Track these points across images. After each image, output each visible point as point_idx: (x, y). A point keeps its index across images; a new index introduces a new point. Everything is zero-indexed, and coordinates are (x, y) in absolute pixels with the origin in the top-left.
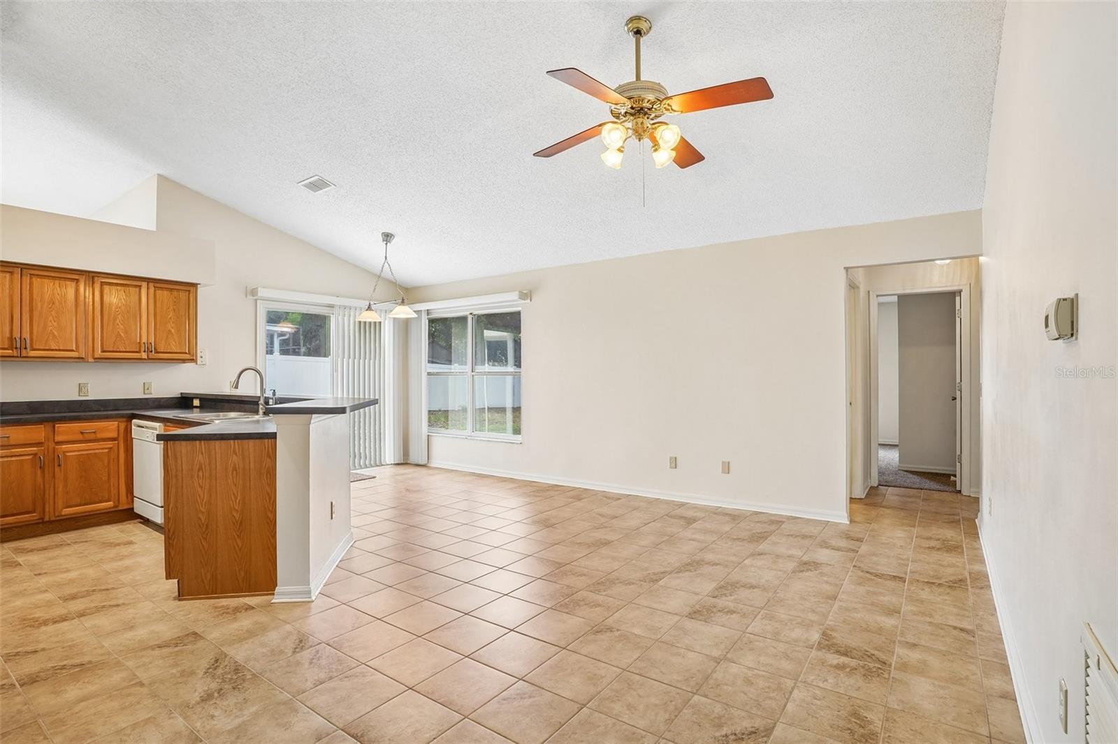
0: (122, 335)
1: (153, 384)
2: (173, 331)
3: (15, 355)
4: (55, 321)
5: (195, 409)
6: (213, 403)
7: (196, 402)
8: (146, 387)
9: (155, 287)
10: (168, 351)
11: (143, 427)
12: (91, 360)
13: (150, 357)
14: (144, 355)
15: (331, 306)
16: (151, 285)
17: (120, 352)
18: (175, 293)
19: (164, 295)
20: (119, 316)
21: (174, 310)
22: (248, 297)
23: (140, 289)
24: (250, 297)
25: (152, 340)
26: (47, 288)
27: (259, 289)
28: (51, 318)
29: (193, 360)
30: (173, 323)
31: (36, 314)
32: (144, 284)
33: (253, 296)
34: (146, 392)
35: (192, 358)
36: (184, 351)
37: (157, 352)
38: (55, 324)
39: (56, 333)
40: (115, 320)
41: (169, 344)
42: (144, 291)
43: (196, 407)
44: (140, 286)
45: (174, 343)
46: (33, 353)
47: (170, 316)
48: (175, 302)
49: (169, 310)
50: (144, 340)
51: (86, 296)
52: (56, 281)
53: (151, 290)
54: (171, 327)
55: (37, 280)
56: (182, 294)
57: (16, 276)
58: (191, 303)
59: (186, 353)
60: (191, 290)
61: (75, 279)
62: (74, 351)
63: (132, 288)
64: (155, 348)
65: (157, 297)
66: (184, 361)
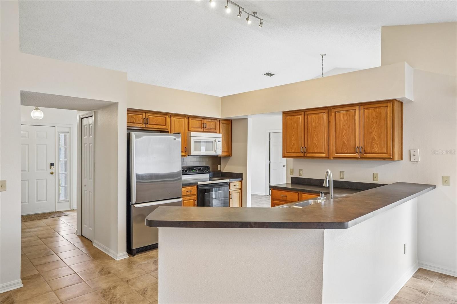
0: (346, 142)
1: (379, 174)
2: (376, 138)
3: (302, 156)
4: (316, 137)
8: (375, 176)
9: (364, 108)
10: (372, 152)
12: (332, 158)
13: (361, 157)
14: (357, 155)
16: (362, 107)
17: (345, 153)
18: (377, 110)
19: (370, 112)
20: (345, 130)
21: (377, 122)
23: (355, 112)
25: (362, 145)
26: (313, 118)
28: (315, 136)
29: (391, 158)
30: (376, 132)
31: (309, 134)
32: (358, 108)
35: (389, 157)
37: (365, 153)
38: (316, 139)
39: (317, 144)
40: (342, 133)
41: (373, 147)
42: (357, 112)
44: (355, 109)
45: (376, 146)
46: (309, 155)
47: (373, 128)
48: (377, 116)
49: (373, 123)
50: (357, 145)
51: (329, 122)
52: (317, 115)
53: (362, 111)
54: (374, 134)
55: (310, 116)
56: (382, 110)
57: (303, 116)
58: (388, 115)
59: (385, 153)
60: (389, 106)
61: (325, 113)
62: (323, 153)
63: (351, 112)
64: (364, 151)
65: (365, 115)
66: (384, 159)
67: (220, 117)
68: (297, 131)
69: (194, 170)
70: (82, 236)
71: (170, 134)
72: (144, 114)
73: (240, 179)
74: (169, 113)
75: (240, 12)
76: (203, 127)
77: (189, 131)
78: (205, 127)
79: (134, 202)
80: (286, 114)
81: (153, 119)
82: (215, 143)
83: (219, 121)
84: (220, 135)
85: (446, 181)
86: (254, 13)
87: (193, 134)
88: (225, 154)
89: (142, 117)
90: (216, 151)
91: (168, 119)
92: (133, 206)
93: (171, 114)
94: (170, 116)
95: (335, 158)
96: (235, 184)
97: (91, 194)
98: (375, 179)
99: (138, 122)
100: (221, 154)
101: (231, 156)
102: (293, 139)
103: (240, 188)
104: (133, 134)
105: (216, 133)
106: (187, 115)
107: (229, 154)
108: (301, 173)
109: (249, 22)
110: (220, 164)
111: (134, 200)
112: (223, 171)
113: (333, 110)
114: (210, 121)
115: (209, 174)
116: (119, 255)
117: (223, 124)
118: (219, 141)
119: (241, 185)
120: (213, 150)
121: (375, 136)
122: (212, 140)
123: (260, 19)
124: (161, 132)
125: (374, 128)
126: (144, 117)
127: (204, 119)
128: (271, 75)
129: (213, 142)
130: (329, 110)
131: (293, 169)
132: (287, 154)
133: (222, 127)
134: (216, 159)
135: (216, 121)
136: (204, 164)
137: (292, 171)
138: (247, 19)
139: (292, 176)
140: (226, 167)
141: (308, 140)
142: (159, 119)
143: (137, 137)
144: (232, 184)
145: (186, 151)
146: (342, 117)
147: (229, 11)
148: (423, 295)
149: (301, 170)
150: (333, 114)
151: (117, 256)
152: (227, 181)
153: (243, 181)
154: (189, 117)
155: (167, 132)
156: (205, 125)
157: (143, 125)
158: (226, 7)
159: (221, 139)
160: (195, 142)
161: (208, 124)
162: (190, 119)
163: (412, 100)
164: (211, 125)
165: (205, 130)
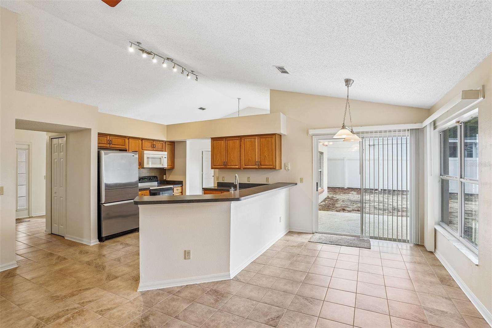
0: (250, 159)
1: (269, 178)
2: (266, 156)
3: (224, 167)
10: (265, 165)
12: (242, 169)
13: (259, 167)
14: (257, 167)
16: (259, 137)
17: (250, 165)
18: (267, 139)
19: (263, 140)
20: (249, 151)
21: (267, 147)
23: (255, 140)
25: (259, 160)
26: (231, 143)
28: (232, 154)
29: (274, 168)
30: (266, 152)
31: (228, 153)
32: (257, 137)
38: (233, 156)
39: (233, 159)
40: (248, 153)
41: (265, 162)
42: (257, 140)
44: (255, 138)
45: (267, 161)
46: (228, 167)
47: (265, 150)
48: (267, 143)
49: (265, 147)
50: (257, 160)
51: (240, 145)
52: (233, 141)
53: (259, 140)
54: (266, 154)
55: (229, 142)
56: (270, 139)
57: (224, 141)
58: (273, 143)
59: (271, 165)
60: (273, 137)
61: (237, 139)
62: (237, 165)
63: (253, 139)
64: (261, 164)
65: (261, 142)
66: (271, 168)
67: (166, 140)
68: (221, 151)
69: (146, 179)
70: (52, 234)
71: (128, 152)
72: (108, 137)
73: (181, 185)
74: (127, 136)
75: (183, 71)
76: (153, 147)
77: (142, 149)
78: (154, 147)
79: (103, 202)
80: (213, 139)
81: (115, 141)
82: (162, 159)
83: (165, 143)
84: (166, 153)
85: (301, 180)
86: (192, 71)
87: (145, 152)
88: (170, 167)
89: (107, 139)
90: (163, 165)
91: (127, 141)
92: (103, 205)
93: (128, 137)
94: (128, 139)
95: (244, 168)
96: (177, 188)
97: (62, 199)
98: (267, 181)
99: (104, 143)
100: (166, 167)
101: (174, 168)
102: (218, 156)
103: (181, 191)
104: (103, 152)
105: (163, 151)
106: (141, 138)
107: (172, 168)
108: (223, 179)
109: (189, 77)
110: (166, 175)
111: (103, 200)
112: (168, 180)
113: (243, 138)
114: (158, 142)
115: (157, 182)
116: (92, 241)
117: (168, 144)
118: (165, 158)
119: (181, 189)
120: (161, 164)
122: (160, 156)
123: (196, 76)
124: (120, 150)
126: (108, 139)
127: (154, 141)
128: (204, 109)
129: (160, 158)
130: (240, 137)
131: (218, 177)
132: (214, 167)
133: (168, 147)
134: (162, 171)
135: (162, 142)
136: (153, 175)
137: (218, 178)
138: (188, 75)
139: (218, 181)
140: (170, 176)
141: (227, 157)
142: (120, 141)
143: (105, 154)
144: (175, 189)
145: (141, 165)
146: (248, 142)
147: (175, 70)
148: (287, 242)
149: (224, 177)
150: (243, 140)
151: (90, 243)
152: (172, 186)
153: (183, 187)
154: (142, 139)
155: (126, 150)
156: (154, 145)
157: (107, 145)
158: (174, 67)
159: (166, 156)
160: (147, 158)
161: (157, 145)
162: (143, 141)
163: (286, 134)
164: (159, 145)
165: (154, 149)
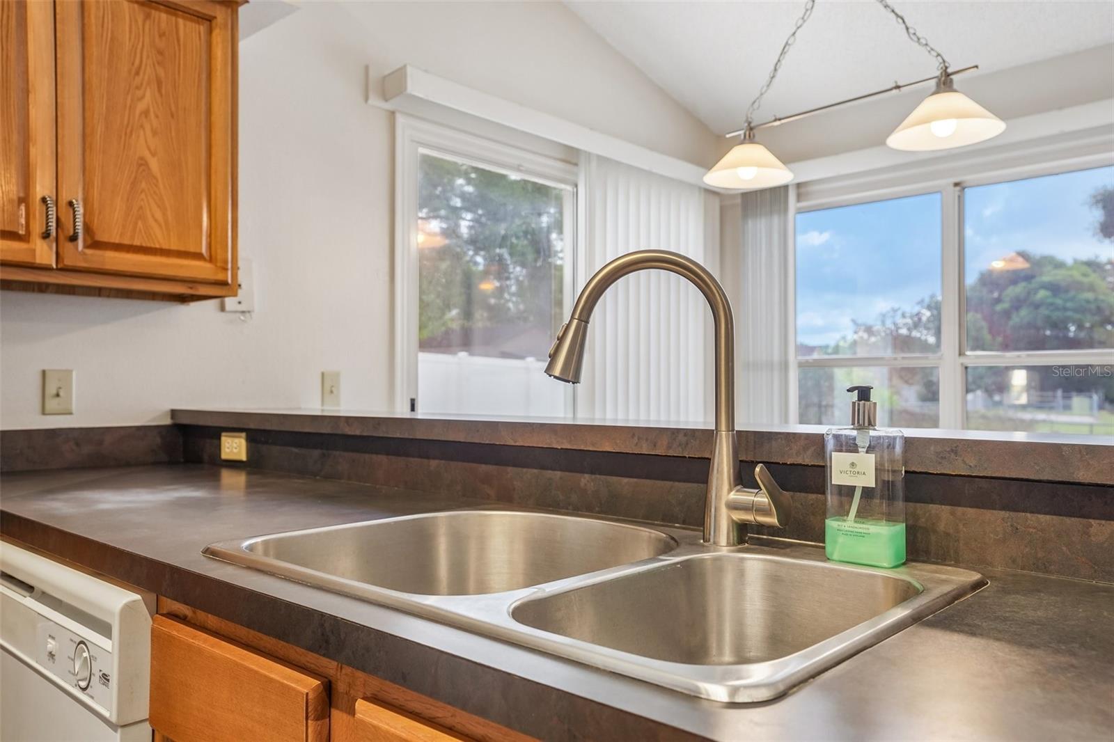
1: (74, 374)
2: (154, 164)
5: (228, 477)
6: (316, 453)
7: (234, 447)
8: (50, 389)
10: (137, 242)
11: (29, 588)
13: (68, 261)
15: (571, 157)
21: (159, 84)
22: (371, 102)
24: (375, 101)
25: (73, 191)
27: (409, 69)
29: (224, 284)
30: (155, 133)
33: (385, 98)
34: (52, 404)
35: (220, 277)
36: (192, 250)
37: (95, 244)
41: (141, 217)
43: (234, 465)
45: (159, 215)
47: (141, 106)
48: (160, 53)
49: (138, 80)
50: (42, 189)
59: (199, 256)
64: (88, 230)
65: (93, 20)
121: (147, 155)
125: (146, 113)
